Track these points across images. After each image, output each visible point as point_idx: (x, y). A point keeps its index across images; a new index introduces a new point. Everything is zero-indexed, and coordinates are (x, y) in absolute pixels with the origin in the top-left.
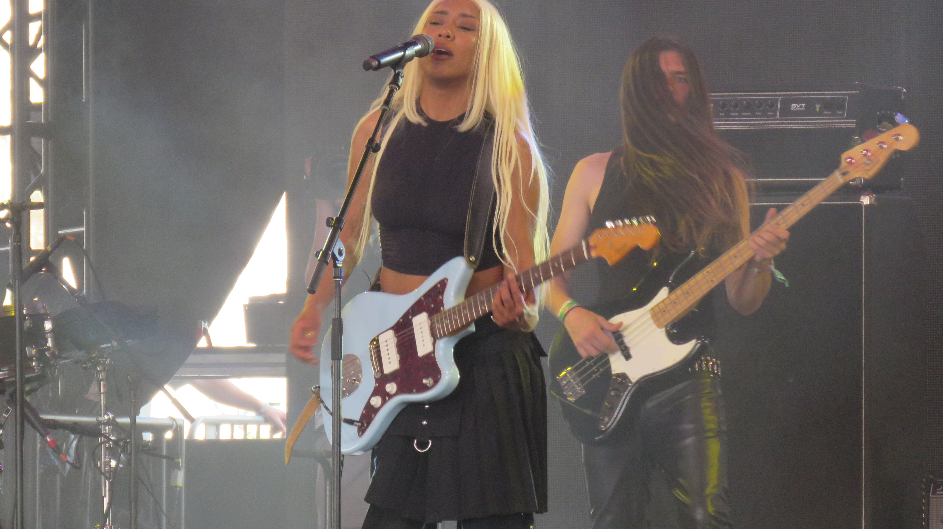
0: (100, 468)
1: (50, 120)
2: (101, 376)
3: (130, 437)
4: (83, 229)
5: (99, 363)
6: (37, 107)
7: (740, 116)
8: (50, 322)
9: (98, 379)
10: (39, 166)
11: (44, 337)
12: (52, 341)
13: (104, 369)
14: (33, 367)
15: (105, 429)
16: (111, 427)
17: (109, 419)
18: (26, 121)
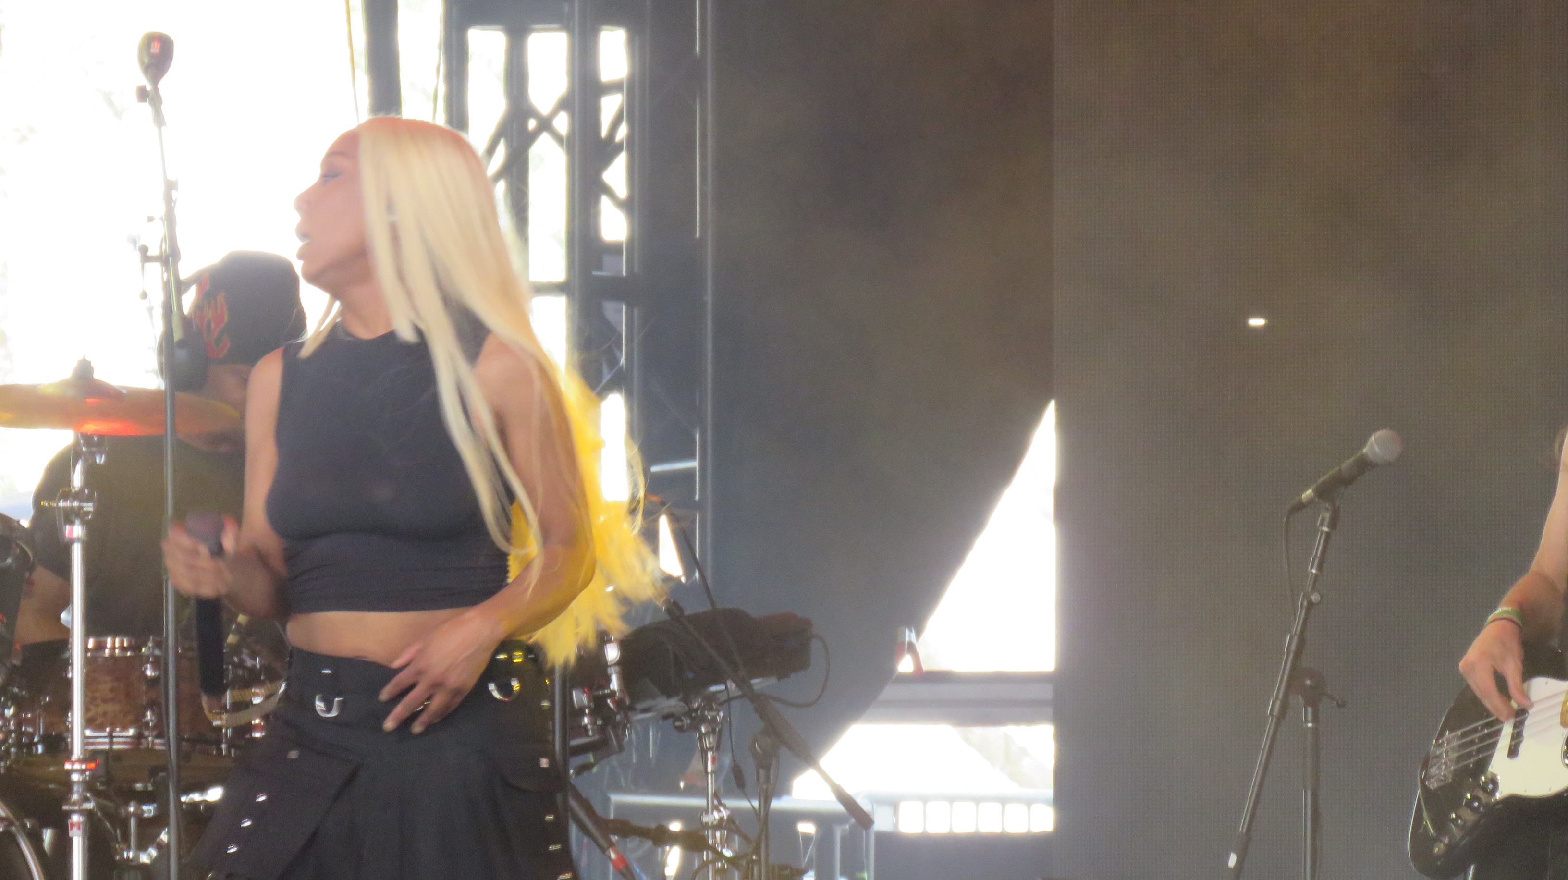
1: (636, 270)
2: (709, 742)
3: (757, 851)
4: (695, 464)
5: (703, 720)
6: (615, 249)
8: (616, 645)
9: (702, 747)
10: (617, 352)
11: (605, 672)
12: (619, 679)
13: (714, 731)
14: (585, 727)
15: (714, 837)
16: (726, 832)
17: (721, 819)
18: (595, 273)
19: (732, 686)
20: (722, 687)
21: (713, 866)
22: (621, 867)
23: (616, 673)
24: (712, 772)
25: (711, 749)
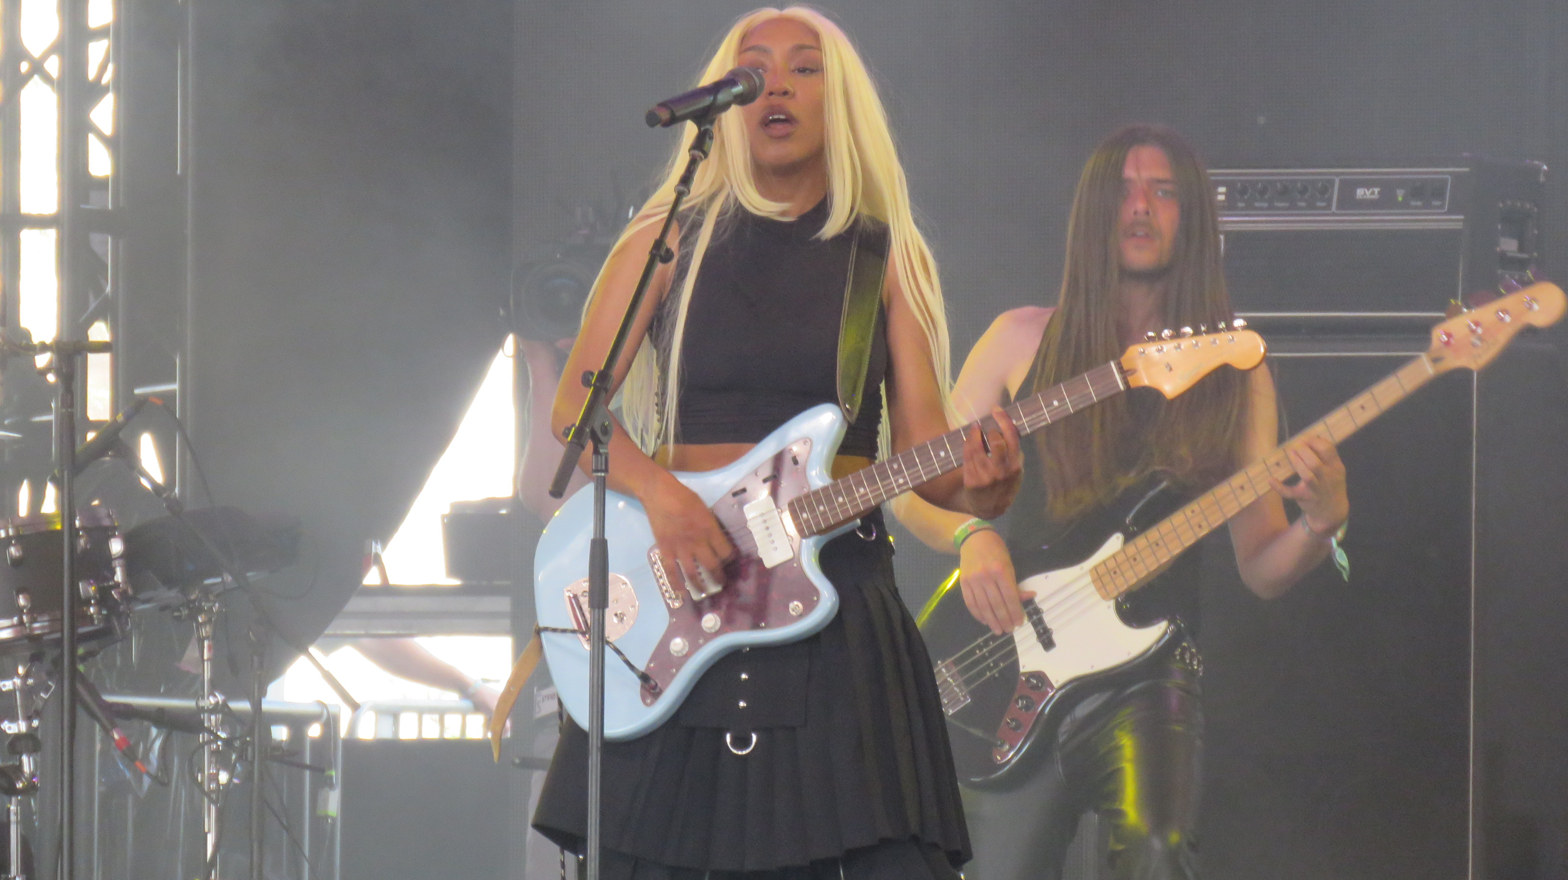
0: (201, 785)
1: (121, 205)
2: (205, 631)
3: (251, 733)
4: (175, 387)
5: (200, 610)
6: (101, 184)
7: (1270, 208)
8: (120, 541)
9: (199, 637)
10: (103, 281)
11: (110, 565)
12: (123, 573)
13: (210, 620)
14: (91, 616)
15: (210, 720)
16: (220, 716)
17: (217, 703)
18: (82, 206)
19: (228, 578)
20: (219, 580)
21: (208, 747)
22: (124, 748)
23: (120, 566)
24: (208, 660)
25: (207, 638)
